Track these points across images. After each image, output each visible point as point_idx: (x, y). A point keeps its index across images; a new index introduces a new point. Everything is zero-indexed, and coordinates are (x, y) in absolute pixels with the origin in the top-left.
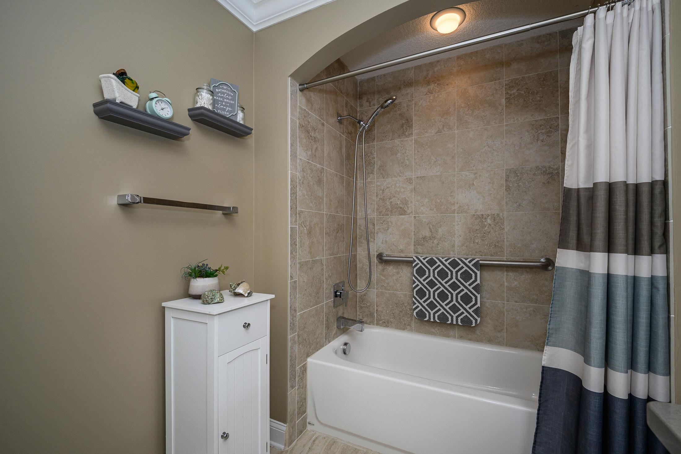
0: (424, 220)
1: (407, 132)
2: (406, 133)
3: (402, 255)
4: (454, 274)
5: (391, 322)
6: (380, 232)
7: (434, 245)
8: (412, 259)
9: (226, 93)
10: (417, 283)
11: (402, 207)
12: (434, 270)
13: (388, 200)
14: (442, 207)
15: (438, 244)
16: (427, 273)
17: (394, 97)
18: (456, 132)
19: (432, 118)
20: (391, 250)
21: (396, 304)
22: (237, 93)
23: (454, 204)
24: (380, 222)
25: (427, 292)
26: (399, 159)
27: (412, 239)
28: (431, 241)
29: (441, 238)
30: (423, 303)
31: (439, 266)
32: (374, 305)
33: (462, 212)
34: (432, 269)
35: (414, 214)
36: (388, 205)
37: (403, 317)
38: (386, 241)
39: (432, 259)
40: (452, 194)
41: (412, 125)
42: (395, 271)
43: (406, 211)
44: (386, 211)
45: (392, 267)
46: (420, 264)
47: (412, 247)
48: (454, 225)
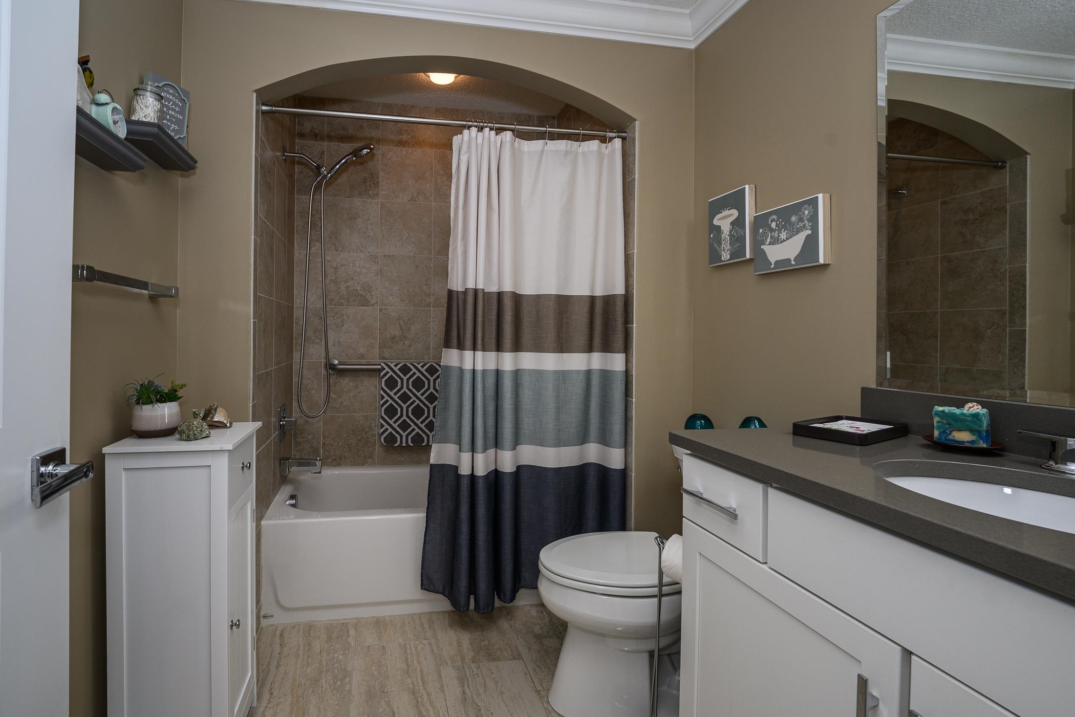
0: (393, 314)
1: (371, 190)
2: (370, 192)
3: (363, 361)
4: (432, 384)
5: (345, 458)
6: (331, 330)
7: (405, 347)
8: (380, 367)
9: (172, 100)
10: (386, 398)
11: (363, 295)
12: (408, 380)
13: (343, 283)
14: (416, 299)
15: (410, 346)
16: (399, 384)
17: (372, 147)
18: (433, 204)
19: (404, 180)
20: (347, 355)
21: (353, 431)
22: (188, 104)
23: (429, 295)
24: (331, 315)
25: (399, 409)
26: (360, 226)
27: (376, 339)
28: (402, 342)
29: (413, 338)
30: (393, 424)
31: (414, 373)
32: (319, 438)
33: (438, 306)
34: (405, 379)
35: (380, 306)
36: (343, 290)
37: (362, 448)
38: (339, 342)
39: (405, 365)
40: (427, 283)
41: (378, 182)
42: (351, 384)
43: (368, 301)
44: (340, 299)
45: (347, 379)
46: (391, 373)
47: (377, 351)
48: (429, 322)
